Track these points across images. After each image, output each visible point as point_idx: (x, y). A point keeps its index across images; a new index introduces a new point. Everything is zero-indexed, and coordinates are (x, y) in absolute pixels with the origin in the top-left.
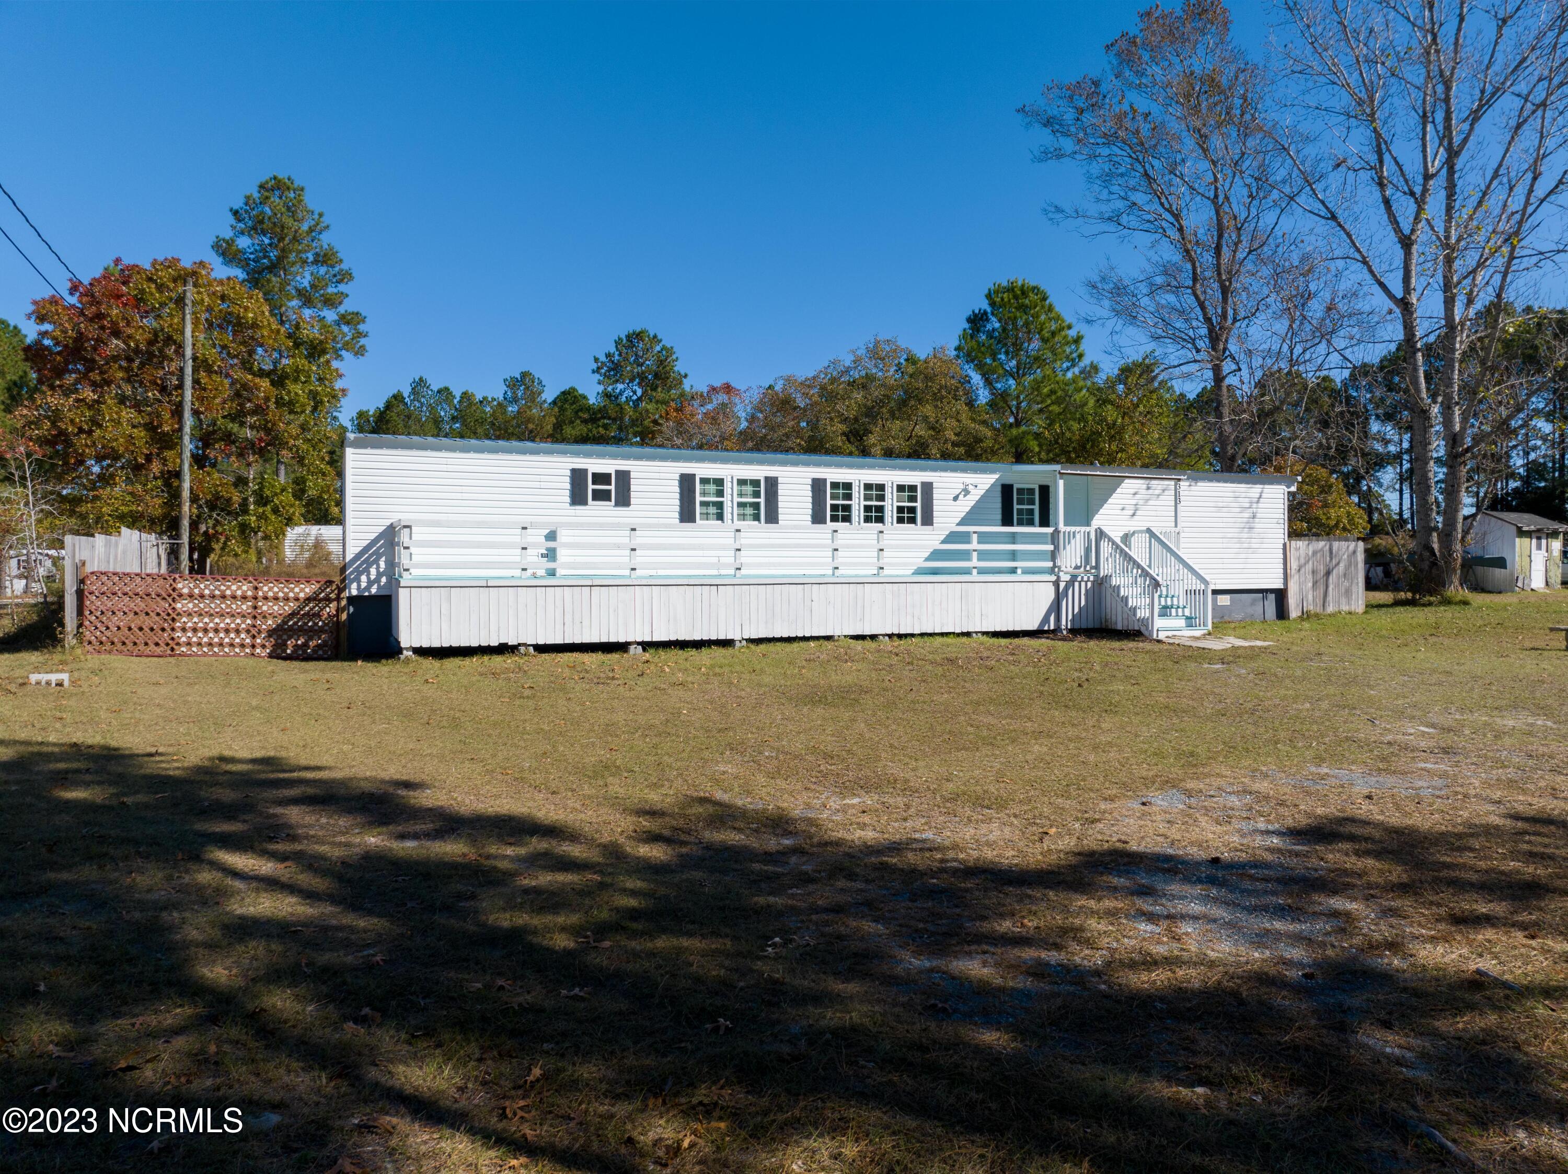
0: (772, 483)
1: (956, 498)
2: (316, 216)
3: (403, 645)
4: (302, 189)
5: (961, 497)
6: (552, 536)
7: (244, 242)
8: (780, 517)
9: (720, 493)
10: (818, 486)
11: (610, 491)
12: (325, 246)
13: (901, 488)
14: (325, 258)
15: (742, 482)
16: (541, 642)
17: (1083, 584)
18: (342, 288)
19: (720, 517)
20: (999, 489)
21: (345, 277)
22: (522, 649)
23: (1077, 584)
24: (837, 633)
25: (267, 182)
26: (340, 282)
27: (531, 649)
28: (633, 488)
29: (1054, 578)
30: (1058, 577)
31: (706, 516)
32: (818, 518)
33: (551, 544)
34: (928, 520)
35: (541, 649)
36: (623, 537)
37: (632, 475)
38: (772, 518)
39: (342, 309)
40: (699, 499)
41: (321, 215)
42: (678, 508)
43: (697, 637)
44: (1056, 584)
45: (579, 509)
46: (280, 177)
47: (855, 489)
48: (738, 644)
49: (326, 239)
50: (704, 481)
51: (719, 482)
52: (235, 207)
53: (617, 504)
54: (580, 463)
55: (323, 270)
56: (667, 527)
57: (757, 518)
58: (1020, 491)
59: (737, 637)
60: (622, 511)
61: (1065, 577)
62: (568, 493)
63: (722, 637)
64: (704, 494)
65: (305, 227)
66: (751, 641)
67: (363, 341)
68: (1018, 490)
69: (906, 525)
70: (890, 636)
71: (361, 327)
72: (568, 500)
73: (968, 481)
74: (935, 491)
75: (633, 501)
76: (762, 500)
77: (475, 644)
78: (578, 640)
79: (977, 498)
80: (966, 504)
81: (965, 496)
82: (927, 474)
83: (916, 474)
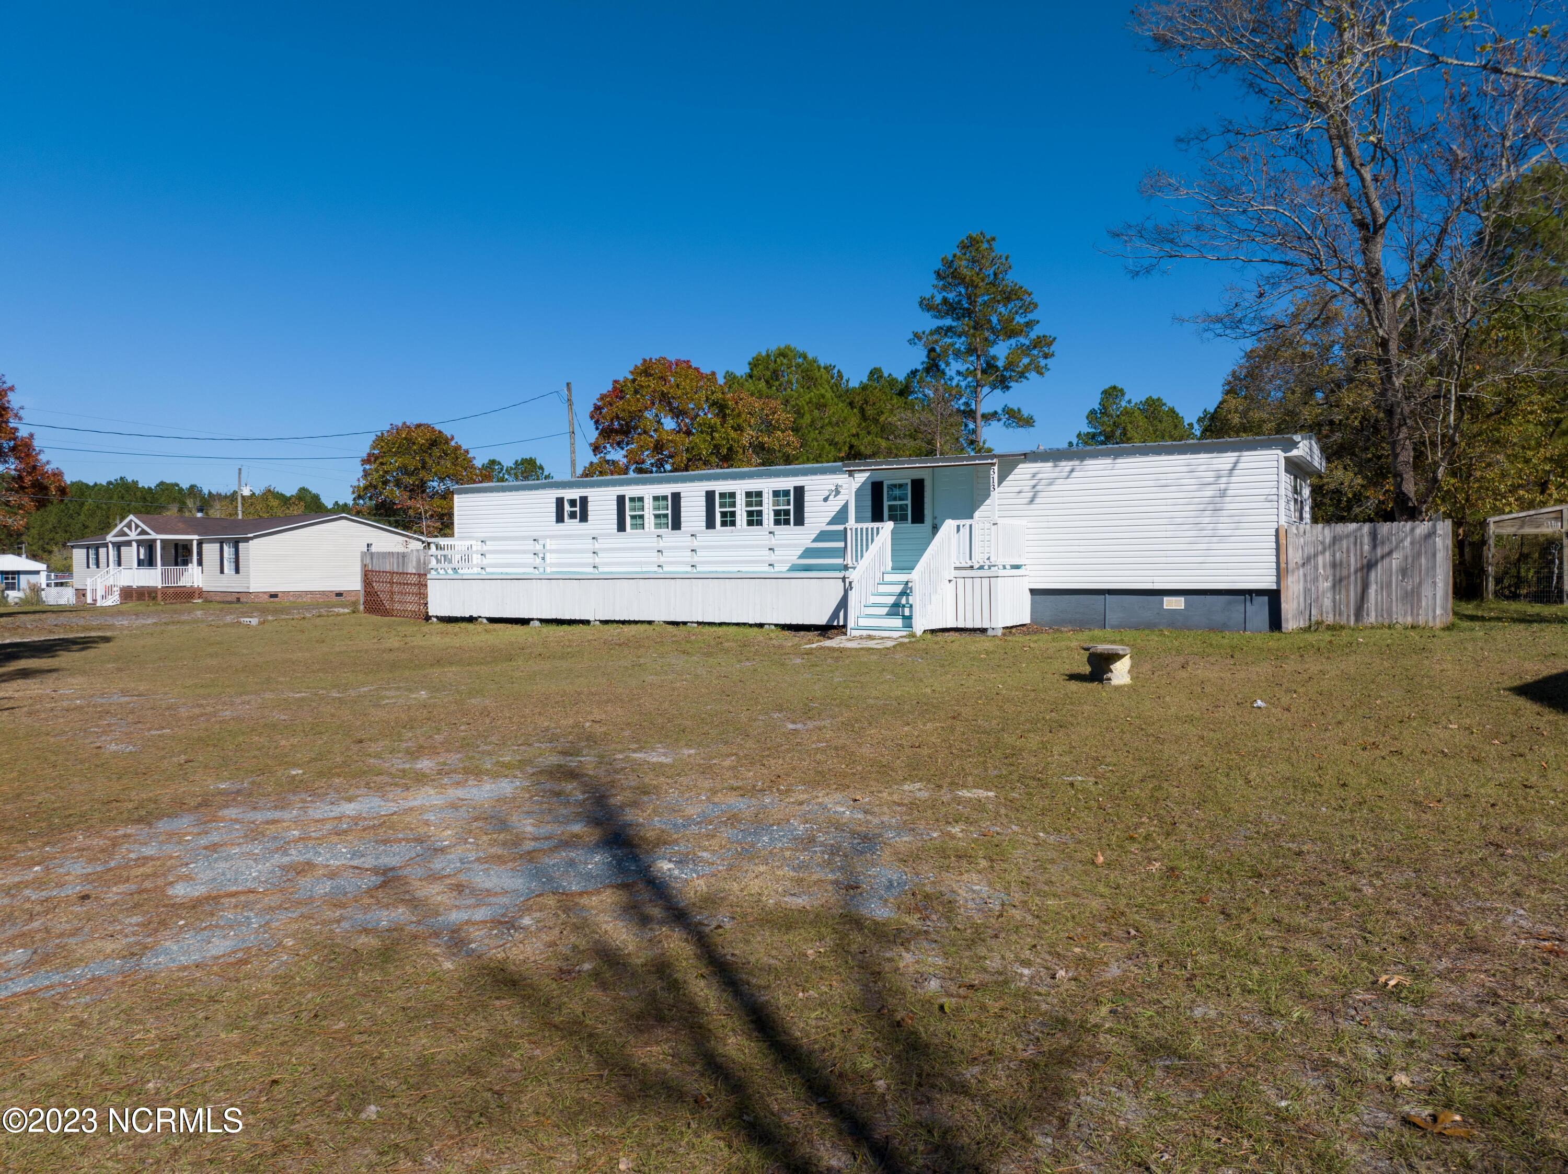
0: (676, 497)
1: (826, 499)
2: (1003, 260)
3: (430, 614)
4: (993, 240)
5: (831, 497)
8: (683, 524)
9: (642, 508)
10: (709, 497)
11: (577, 512)
12: (1011, 284)
13: (776, 494)
14: (1011, 295)
15: (656, 499)
16: (492, 616)
19: (642, 526)
20: (869, 487)
22: (480, 619)
24: (657, 618)
25: (963, 241)
27: (485, 621)
28: (589, 508)
29: (842, 575)
30: (845, 574)
31: (633, 526)
32: (710, 524)
34: (800, 521)
35: (490, 620)
37: (588, 499)
38: (678, 525)
39: (1033, 334)
40: (628, 513)
42: (615, 522)
44: (844, 580)
45: (561, 526)
46: (975, 234)
47: (738, 497)
48: (592, 624)
49: (1012, 278)
50: (632, 500)
51: (641, 500)
53: (581, 521)
54: (560, 493)
57: (667, 526)
58: (892, 487)
59: (592, 618)
60: (583, 525)
62: (555, 515)
63: (582, 618)
64: (631, 509)
68: (889, 486)
69: (782, 527)
72: (554, 519)
73: (839, 482)
74: (806, 494)
75: (589, 518)
76: (670, 512)
77: (460, 615)
79: (846, 497)
80: (836, 504)
81: (835, 496)
82: (799, 478)
83: (790, 479)
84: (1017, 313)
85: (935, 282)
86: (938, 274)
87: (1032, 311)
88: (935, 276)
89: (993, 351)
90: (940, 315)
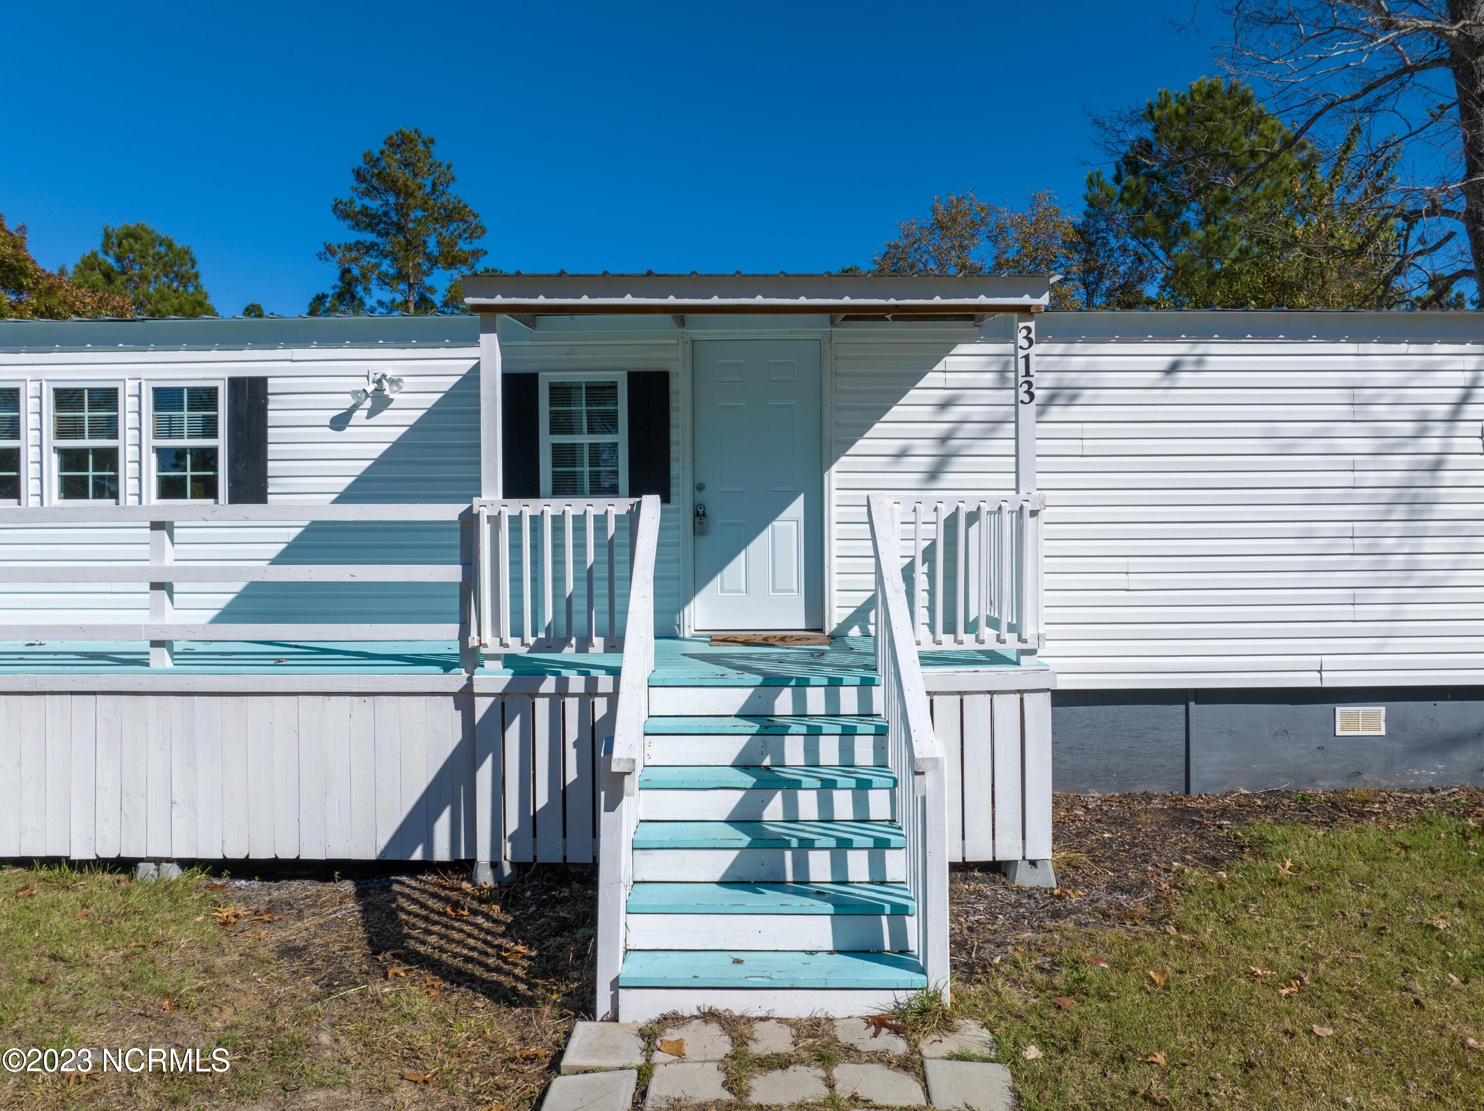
1: (340, 422)
4: (432, 141)
5: (360, 416)
12: (453, 200)
13: (166, 398)
18: (477, 244)
21: (477, 231)
25: (391, 138)
26: (471, 236)
30: (472, 678)
34: (251, 486)
41: (449, 167)
44: (458, 700)
46: (406, 130)
47: (27, 406)
49: (454, 191)
52: (357, 167)
58: (561, 393)
61: (493, 681)
68: (554, 389)
69: (185, 502)
73: (386, 369)
74: (273, 402)
79: (413, 417)
80: (375, 436)
81: (372, 413)
82: (247, 354)
83: (214, 354)
84: (460, 236)
85: (355, 184)
86: (359, 175)
87: (478, 237)
88: (352, 176)
89: (428, 281)
90: (357, 225)
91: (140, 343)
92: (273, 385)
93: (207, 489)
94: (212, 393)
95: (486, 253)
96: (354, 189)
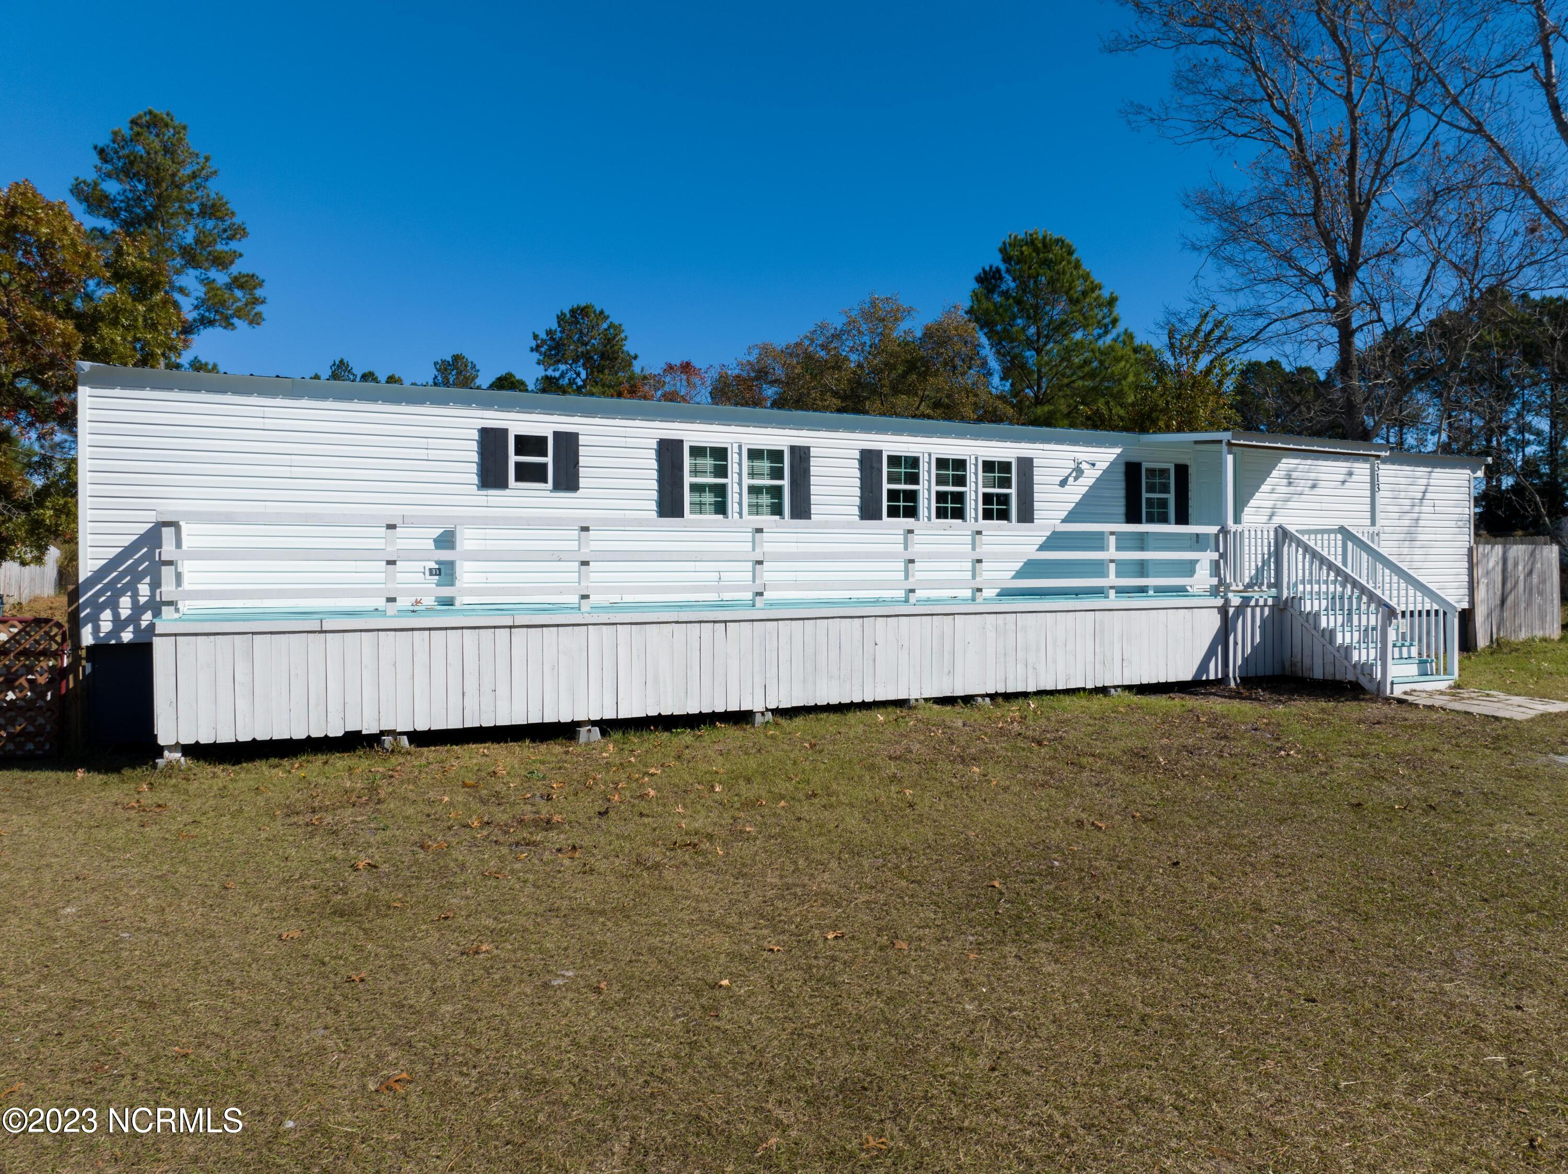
0: (801, 456)
1: (1063, 483)
2: (202, 160)
3: (161, 741)
4: (185, 128)
5: (1071, 479)
6: (446, 540)
7: (112, 187)
8: (814, 509)
9: (721, 471)
10: (869, 460)
11: (545, 466)
12: (213, 195)
13: (989, 466)
14: (212, 210)
15: (755, 454)
16: (422, 726)
17: (1258, 610)
18: (234, 245)
19: (721, 508)
20: (1122, 469)
21: (237, 232)
22: (388, 740)
23: (1249, 610)
24: (914, 695)
25: (140, 117)
26: (230, 238)
27: (405, 740)
28: (582, 461)
29: (1219, 602)
30: (1227, 601)
31: (699, 507)
32: (869, 511)
33: (445, 555)
34: (1026, 515)
35: (422, 739)
36: (568, 541)
37: (582, 440)
38: (802, 510)
39: (235, 269)
40: (688, 480)
41: (207, 159)
42: (655, 495)
43: (693, 709)
44: (1223, 610)
45: (494, 496)
46: (156, 111)
47: (923, 467)
48: (759, 718)
49: (214, 188)
50: (697, 452)
51: (720, 454)
52: (101, 145)
53: (557, 487)
54: (494, 419)
55: (210, 224)
56: (641, 523)
57: (777, 510)
58: (1151, 472)
59: (758, 707)
60: (564, 498)
61: (1235, 601)
62: (474, 468)
63: (733, 707)
64: (695, 472)
65: (187, 171)
66: (777, 712)
67: (259, 308)
68: (1147, 470)
69: (995, 522)
70: (993, 697)
71: (259, 292)
72: (475, 479)
73: (1081, 457)
74: (1036, 471)
75: (582, 482)
76: (785, 483)
77: (299, 734)
78: (487, 722)
79: (1091, 482)
80: (1077, 491)
81: (1076, 479)
82: (1023, 445)
83: (1008, 444)
91: (976, 436)
92: (1036, 462)
93: (1004, 515)
94: (1009, 464)
95: (241, 255)
96: (98, 169)
